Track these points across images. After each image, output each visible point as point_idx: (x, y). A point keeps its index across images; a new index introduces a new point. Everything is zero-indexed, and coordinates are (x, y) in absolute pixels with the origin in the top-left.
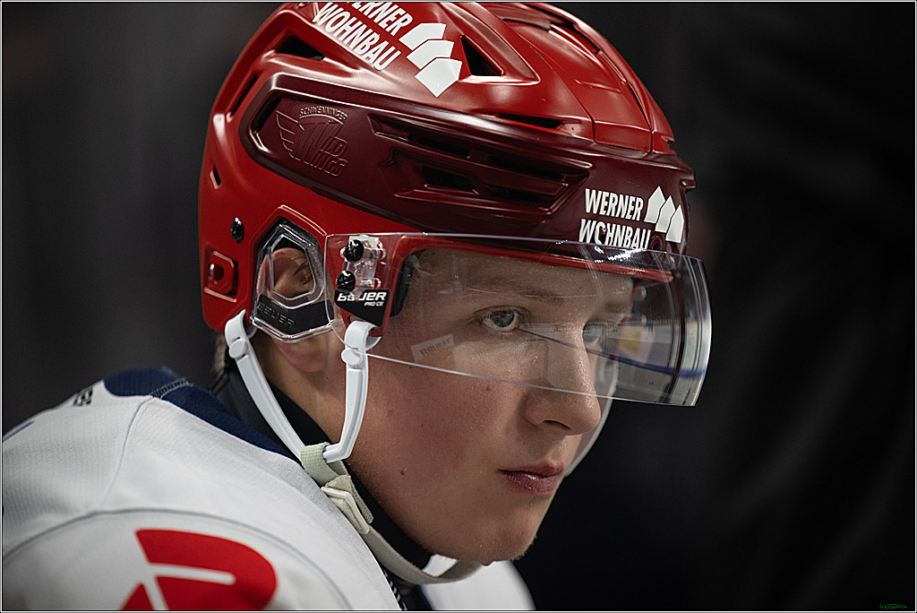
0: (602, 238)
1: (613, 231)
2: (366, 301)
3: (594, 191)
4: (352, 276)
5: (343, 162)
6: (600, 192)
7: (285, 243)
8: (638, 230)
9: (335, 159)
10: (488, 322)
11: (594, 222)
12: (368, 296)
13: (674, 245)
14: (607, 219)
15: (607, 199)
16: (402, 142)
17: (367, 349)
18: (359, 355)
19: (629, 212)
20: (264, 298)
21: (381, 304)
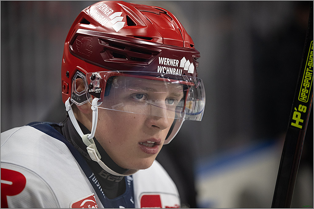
0: (165, 71)
1: (169, 69)
2: (96, 91)
3: (162, 58)
4: (93, 85)
5: (91, 52)
6: (164, 58)
7: (78, 77)
8: (178, 69)
9: (89, 51)
10: (135, 97)
11: (162, 67)
12: (96, 90)
13: (191, 74)
14: (166, 66)
15: (166, 60)
16: (107, 45)
17: (98, 106)
18: (95, 107)
19: (174, 64)
20: (74, 93)
21: (100, 92)
